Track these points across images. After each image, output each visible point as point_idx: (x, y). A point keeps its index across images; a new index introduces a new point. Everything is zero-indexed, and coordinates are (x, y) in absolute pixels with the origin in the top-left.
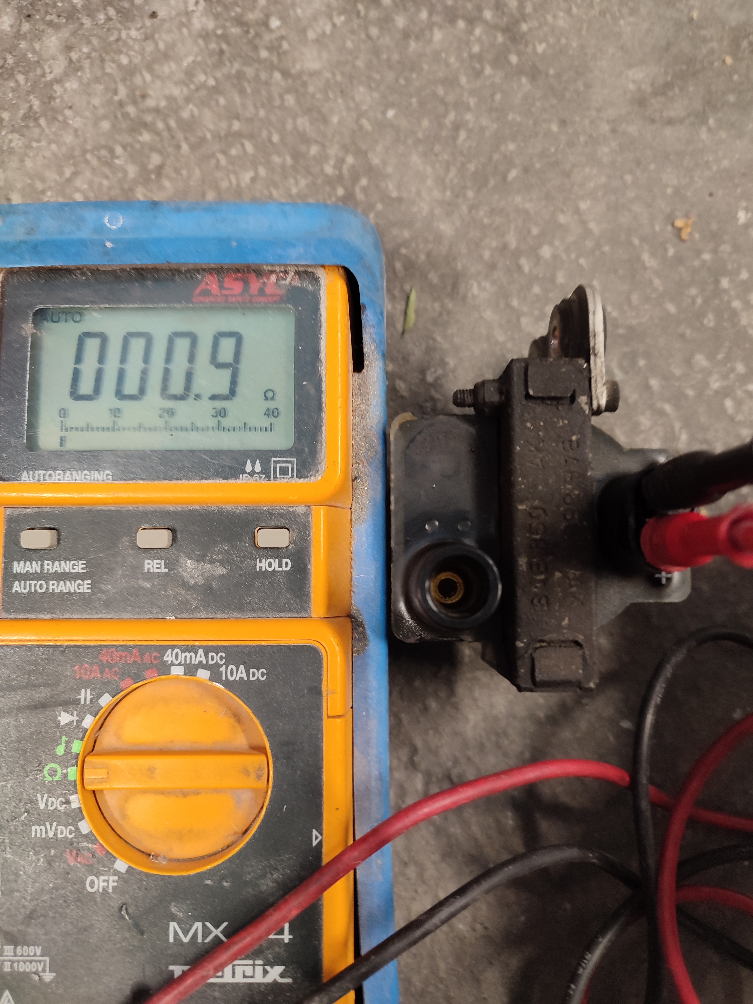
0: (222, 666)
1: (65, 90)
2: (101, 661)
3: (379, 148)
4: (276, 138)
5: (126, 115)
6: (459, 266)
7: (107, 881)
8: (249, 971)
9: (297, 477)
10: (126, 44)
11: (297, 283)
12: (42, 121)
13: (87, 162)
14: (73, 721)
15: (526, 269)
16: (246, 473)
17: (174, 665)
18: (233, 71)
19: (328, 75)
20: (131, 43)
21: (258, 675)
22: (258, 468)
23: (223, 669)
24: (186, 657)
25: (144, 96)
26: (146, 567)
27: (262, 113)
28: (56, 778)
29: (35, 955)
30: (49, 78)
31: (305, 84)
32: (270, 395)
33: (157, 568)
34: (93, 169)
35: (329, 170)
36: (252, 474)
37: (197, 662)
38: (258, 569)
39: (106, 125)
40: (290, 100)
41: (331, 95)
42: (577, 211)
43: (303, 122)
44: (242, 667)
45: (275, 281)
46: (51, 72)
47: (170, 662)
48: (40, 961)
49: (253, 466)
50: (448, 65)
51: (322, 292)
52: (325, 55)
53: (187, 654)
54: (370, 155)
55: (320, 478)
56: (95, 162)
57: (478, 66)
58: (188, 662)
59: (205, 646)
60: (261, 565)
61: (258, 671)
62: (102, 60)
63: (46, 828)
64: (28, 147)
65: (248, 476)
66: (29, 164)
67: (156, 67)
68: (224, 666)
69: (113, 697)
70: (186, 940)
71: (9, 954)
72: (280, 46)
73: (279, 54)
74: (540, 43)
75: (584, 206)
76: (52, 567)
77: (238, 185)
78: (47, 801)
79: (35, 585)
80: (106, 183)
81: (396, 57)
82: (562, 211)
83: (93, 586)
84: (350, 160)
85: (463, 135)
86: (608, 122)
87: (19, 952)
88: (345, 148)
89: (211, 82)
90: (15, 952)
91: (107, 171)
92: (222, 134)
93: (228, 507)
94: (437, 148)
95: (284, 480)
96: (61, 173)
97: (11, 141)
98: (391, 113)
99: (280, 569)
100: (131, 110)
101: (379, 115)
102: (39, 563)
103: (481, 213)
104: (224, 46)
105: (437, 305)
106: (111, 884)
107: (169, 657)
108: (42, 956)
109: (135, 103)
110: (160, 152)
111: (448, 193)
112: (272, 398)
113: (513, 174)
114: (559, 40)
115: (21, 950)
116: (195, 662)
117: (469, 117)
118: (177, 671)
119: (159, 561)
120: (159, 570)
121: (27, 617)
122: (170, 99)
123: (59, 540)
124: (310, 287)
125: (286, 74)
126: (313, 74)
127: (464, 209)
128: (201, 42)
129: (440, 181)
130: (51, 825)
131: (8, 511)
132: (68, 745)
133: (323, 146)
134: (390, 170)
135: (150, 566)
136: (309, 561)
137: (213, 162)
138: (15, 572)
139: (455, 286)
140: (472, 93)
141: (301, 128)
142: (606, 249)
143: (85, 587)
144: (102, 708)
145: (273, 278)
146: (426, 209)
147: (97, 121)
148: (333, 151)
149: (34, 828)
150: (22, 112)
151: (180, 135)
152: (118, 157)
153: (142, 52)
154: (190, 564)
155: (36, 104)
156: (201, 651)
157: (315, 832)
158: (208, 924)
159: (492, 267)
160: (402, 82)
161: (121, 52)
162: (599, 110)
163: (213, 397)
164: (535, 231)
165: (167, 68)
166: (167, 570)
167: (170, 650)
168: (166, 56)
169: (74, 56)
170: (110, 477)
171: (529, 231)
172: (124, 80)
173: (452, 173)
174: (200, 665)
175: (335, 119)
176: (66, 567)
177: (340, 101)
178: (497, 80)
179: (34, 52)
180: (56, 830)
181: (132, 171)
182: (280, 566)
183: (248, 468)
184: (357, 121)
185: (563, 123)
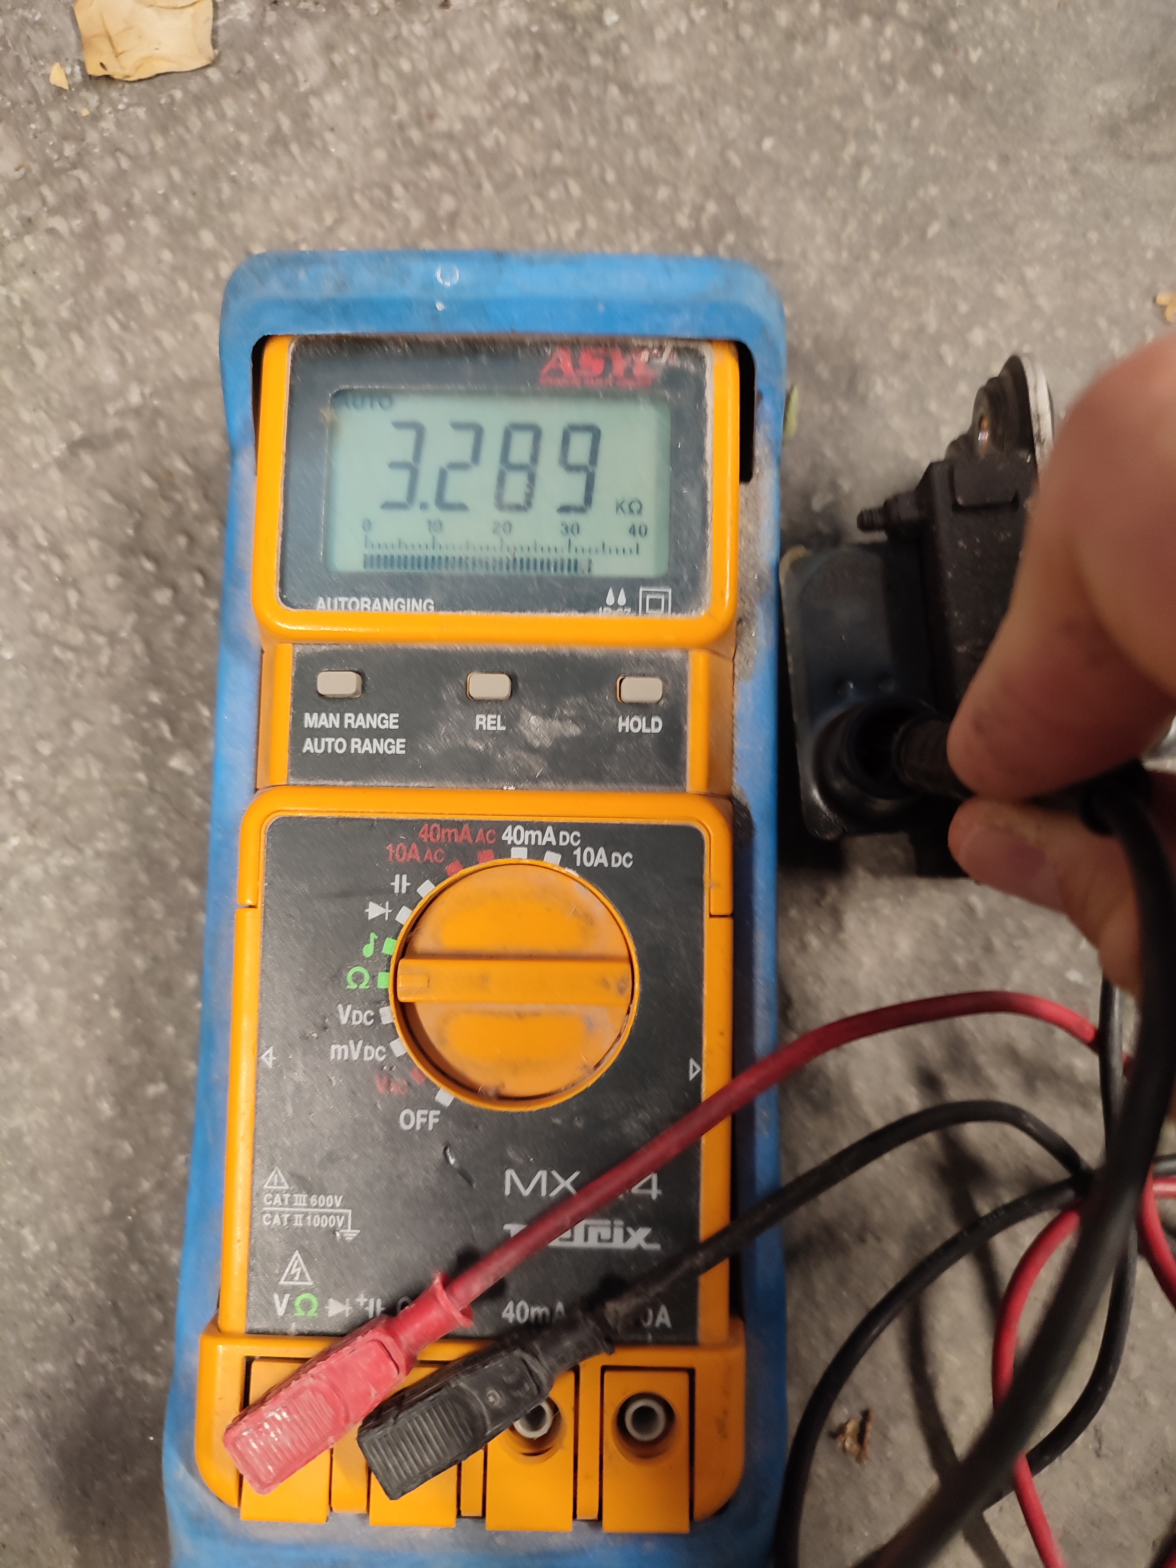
0: (576, 848)
1: (325, 104)
2: (421, 840)
3: (751, 192)
4: (611, 176)
5: (408, 142)
6: (858, 356)
7: (427, 1116)
8: (606, 1234)
9: (672, 611)
10: (407, 43)
11: (676, 362)
12: (295, 148)
13: (355, 205)
14: (385, 913)
15: (950, 360)
16: (607, 606)
17: (515, 845)
18: (554, 84)
19: (682, 89)
20: (414, 41)
21: (622, 860)
22: (622, 600)
23: (577, 852)
24: (530, 836)
25: (432, 116)
26: (478, 723)
27: (592, 142)
28: (363, 986)
29: (333, 1207)
30: (303, 88)
31: (651, 103)
32: (635, 507)
33: (492, 725)
34: (364, 217)
35: (683, 220)
36: (615, 606)
37: (544, 843)
38: (620, 730)
39: (380, 155)
40: (631, 124)
41: (686, 117)
42: (1022, 280)
43: (648, 156)
44: (601, 851)
45: (646, 359)
46: (306, 81)
47: (509, 843)
48: (341, 1215)
49: (616, 598)
50: (846, 76)
51: (708, 375)
52: (679, 63)
53: (531, 832)
54: (739, 201)
55: (703, 613)
56: (365, 205)
57: (888, 80)
58: (533, 843)
59: (555, 823)
60: (624, 724)
61: (623, 856)
62: (375, 65)
63: (349, 1048)
64: (275, 181)
65: (610, 610)
66: (276, 205)
67: (449, 76)
68: (579, 849)
69: (436, 885)
70: (526, 1193)
71: (300, 1204)
72: (617, 49)
73: (615, 61)
74: (975, 48)
75: (1030, 273)
76: (355, 721)
77: (560, 239)
78: (351, 1013)
79: (333, 743)
80: (380, 234)
81: (776, 66)
82: (1001, 280)
83: (408, 747)
84: (712, 208)
85: (866, 175)
86: (1066, 158)
87: (314, 1202)
88: (706, 192)
89: (524, 98)
90: (308, 1202)
91: (383, 218)
92: (538, 169)
93: (583, 650)
94: (831, 192)
95: (656, 615)
96: (319, 219)
97: (251, 174)
98: (768, 144)
99: (648, 731)
100: (415, 135)
101: (752, 146)
102: (338, 715)
103: (890, 282)
104: (541, 49)
105: (827, 409)
106: (432, 1121)
107: (508, 836)
108: (340, 1207)
109: (419, 124)
110: (454, 193)
111: (845, 255)
112: (639, 512)
113: (934, 229)
114: (1001, 44)
115: (315, 1200)
116: (542, 842)
117: (875, 149)
118: (519, 854)
119: (494, 717)
120: (494, 728)
121: (323, 783)
122: (468, 120)
123: (363, 687)
124: (692, 368)
125: (625, 88)
126: (662, 89)
127: (866, 277)
128: (510, 43)
129: (834, 238)
130: (356, 1044)
131: (298, 649)
132: (379, 945)
133: (675, 188)
134: (765, 221)
135: (483, 723)
136: (686, 722)
137: (525, 208)
138: (306, 726)
139: (852, 383)
140: (879, 117)
141: (644, 162)
142: (1061, 333)
143: (398, 747)
144: (422, 898)
145: (645, 355)
146: (813, 277)
147: (367, 150)
148: (689, 194)
149: (333, 1047)
150: (266, 134)
151: (481, 171)
152: (397, 200)
153: (430, 56)
154: (534, 720)
155: (286, 124)
156: (549, 830)
157: (692, 1062)
158: (555, 1174)
159: (903, 357)
160: (784, 100)
161: (398, 53)
162: (1053, 142)
163: (565, 509)
164: (963, 308)
165: (462, 78)
166: (504, 728)
167: (510, 827)
168: (462, 61)
169: (337, 58)
170: (432, 608)
171: (955, 308)
172: (405, 93)
173: (852, 226)
174: (549, 846)
175: (692, 151)
176: (373, 721)
177: (698, 126)
178: (915, 99)
179: (283, 51)
180: (362, 1050)
181: (416, 218)
182: (648, 725)
183: (610, 599)
184: (722, 154)
185: (1004, 159)
